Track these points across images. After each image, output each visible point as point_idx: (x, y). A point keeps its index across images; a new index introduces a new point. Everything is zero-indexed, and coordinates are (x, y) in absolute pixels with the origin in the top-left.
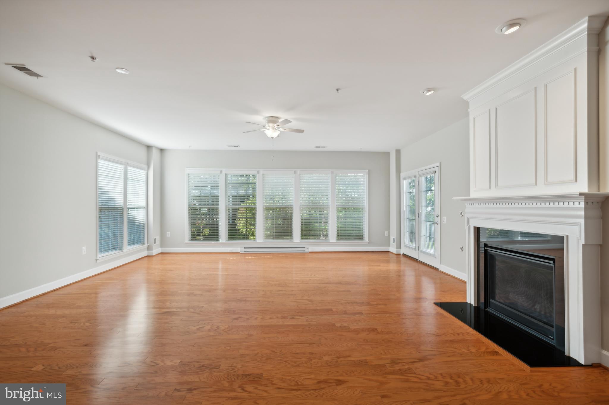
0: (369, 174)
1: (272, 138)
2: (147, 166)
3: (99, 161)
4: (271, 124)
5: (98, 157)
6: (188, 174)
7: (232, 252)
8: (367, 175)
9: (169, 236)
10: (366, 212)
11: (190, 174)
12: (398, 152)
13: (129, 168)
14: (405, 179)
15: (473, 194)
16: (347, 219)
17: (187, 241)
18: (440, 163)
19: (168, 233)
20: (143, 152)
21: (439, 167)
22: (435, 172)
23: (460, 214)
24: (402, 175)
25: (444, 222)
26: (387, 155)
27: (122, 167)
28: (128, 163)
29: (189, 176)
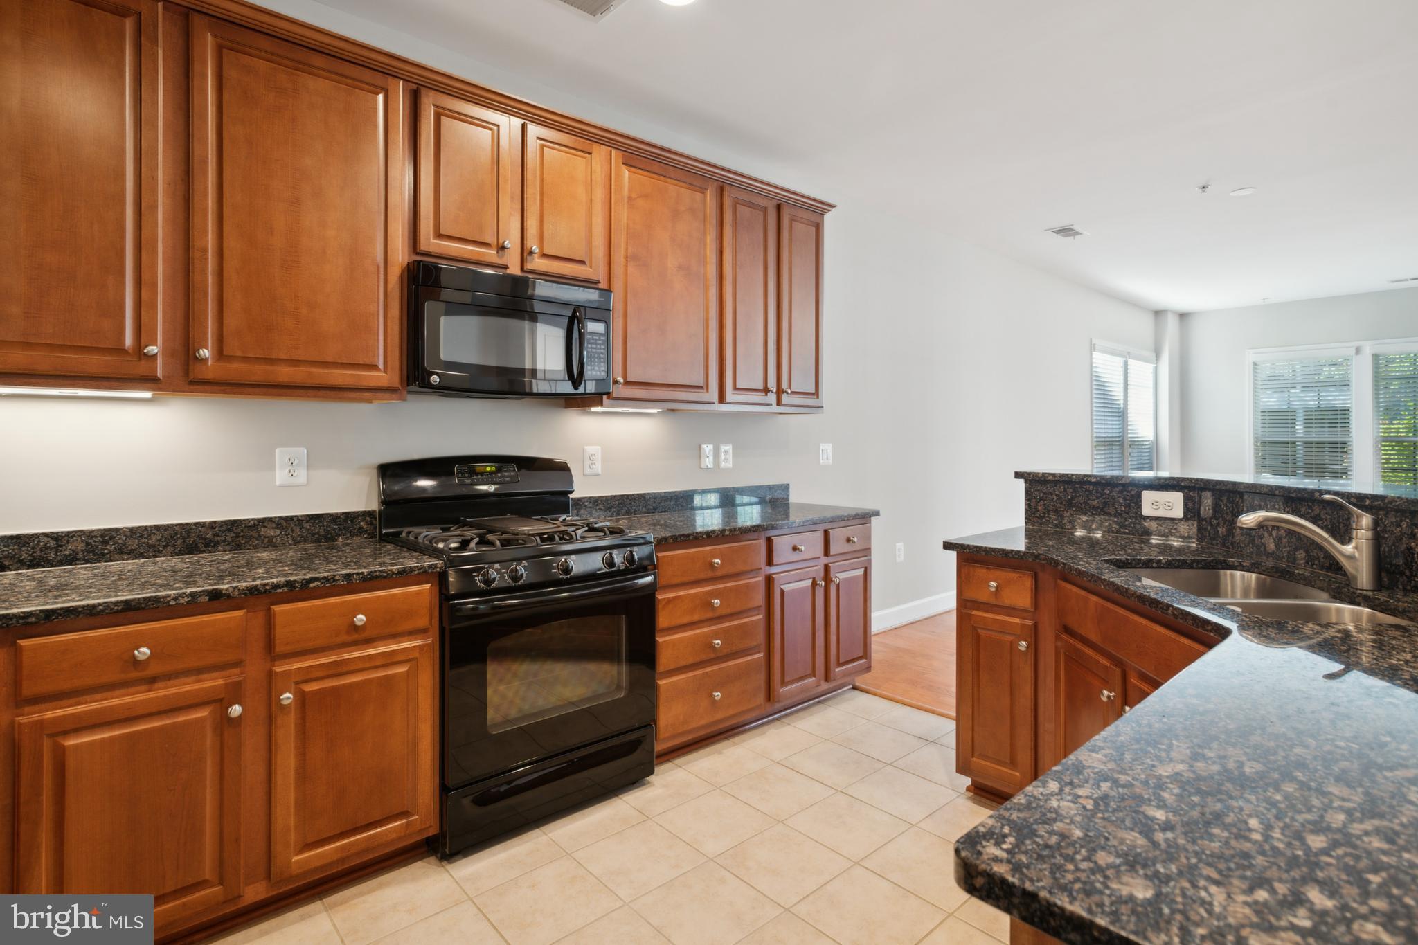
2: (1154, 355)
3: (1096, 355)
5: (1093, 348)
6: (1255, 364)
11: (1257, 363)
13: (1131, 362)
20: (1145, 325)
27: (1120, 361)
28: (1129, 353)
29: (1255, 368)
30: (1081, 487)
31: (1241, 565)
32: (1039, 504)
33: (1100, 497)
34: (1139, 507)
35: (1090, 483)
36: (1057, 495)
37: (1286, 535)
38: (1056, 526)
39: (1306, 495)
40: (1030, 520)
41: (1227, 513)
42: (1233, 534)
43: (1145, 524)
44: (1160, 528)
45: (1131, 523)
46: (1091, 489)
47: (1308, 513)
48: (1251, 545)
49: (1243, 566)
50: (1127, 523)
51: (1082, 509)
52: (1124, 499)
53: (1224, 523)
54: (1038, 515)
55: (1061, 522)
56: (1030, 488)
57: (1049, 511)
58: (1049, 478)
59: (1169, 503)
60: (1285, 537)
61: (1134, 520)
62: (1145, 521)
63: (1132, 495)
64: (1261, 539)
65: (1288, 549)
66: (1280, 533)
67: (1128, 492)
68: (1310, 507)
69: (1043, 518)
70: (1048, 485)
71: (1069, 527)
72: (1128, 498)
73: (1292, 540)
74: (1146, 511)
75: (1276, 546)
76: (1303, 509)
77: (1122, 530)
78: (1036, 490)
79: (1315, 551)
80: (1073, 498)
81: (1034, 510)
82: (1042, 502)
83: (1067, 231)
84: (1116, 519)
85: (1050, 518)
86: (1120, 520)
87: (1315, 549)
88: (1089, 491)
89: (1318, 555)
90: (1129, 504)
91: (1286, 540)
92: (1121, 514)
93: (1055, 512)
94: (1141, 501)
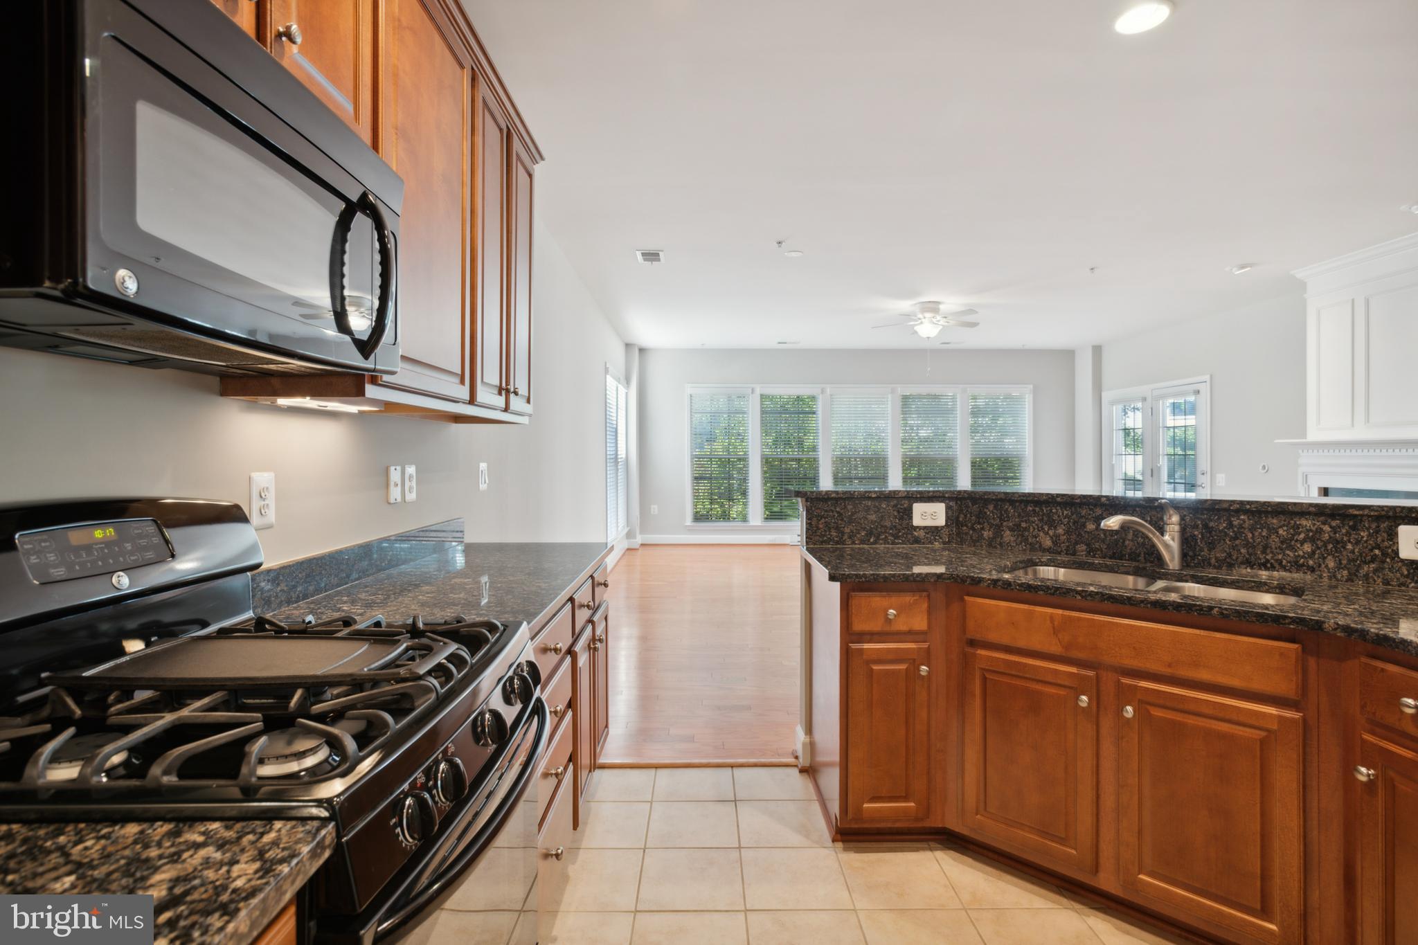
0: (1035, 392)
1: (928, 338)
2: (626, 382)
3: (608, 377)
4: (928, 315)
5: (606, 371)
6: (691, 396)
7: (774, 543)
8: (1032, 395)
9: (656, 512)
10: (1028, 466)
11: (693, 395)
12: (1097, 350)
13: (619, 386)
14: (1113, 403)
15: (1313, 435)
16: (992, 480)
17: (689, 521)
18: (1211, 376)
19: (652, 506)
21: (1208, 383)
22: (1199, 392)
23: (1261, 468)
24: (1106, 396)
25: (1220, 484)
26: (1068, 355)
27: (616, 385)
28: (619, 378)
29: (691, 399)
30: (860, 503)
31: (1040, 561)
32: (820, 522)
33: (878, 511)
34: (911, 518)
35: (870, 498)
36: (838, 512)
37: (1065, 534)
38: (837, 543)
39: (1091, 500)
40: (811, 539)
41: (994, 518)
42: (1002, 536)
43: (916, 533)
44: (927, 535)
45: (904, 533)
46: (870, 504)
47: (1090, 514)
48: (1023, 544)
49: (1042, 562)
50: (900, 534)
51: (861, 524)
52: (899, 512)
53: (991, 527)
54: (818, 534)
55: (842, 538)
56: (811, 507)
57: (830, 529)
58: (833, 496)
59: (935, 513)
60: (1064, 535)
61: (906, 530)
62: (915, 531)
63: (905, 508)
64: (1036, 538)
65: (1067, 544)
66: (1057, 532)
67: (901, 505)
68: (1091, 510)
69: (825, 535)
70: (829, 503)
71: (850, 543)
72: (901, 510)
73: (1071, 537)
74: (917, 521)
75: (1053, 542)
76: (1084, 511)
77: (896, 541)
78: (817, 509)
79: (1098, 544)
80: (853, 514)
81: (815, 529)
82: (823, 520)
83: (652, 256)
84: (891, 531)
85: (831, 535)
86: (895, 532)
87: (1098, 542)
88: (867, 506)
89: (1100, 546)
90: (902, 516)
91: (1065, 537)
92: (895, 527)
93: (835, 529)
94: (912, 513)
